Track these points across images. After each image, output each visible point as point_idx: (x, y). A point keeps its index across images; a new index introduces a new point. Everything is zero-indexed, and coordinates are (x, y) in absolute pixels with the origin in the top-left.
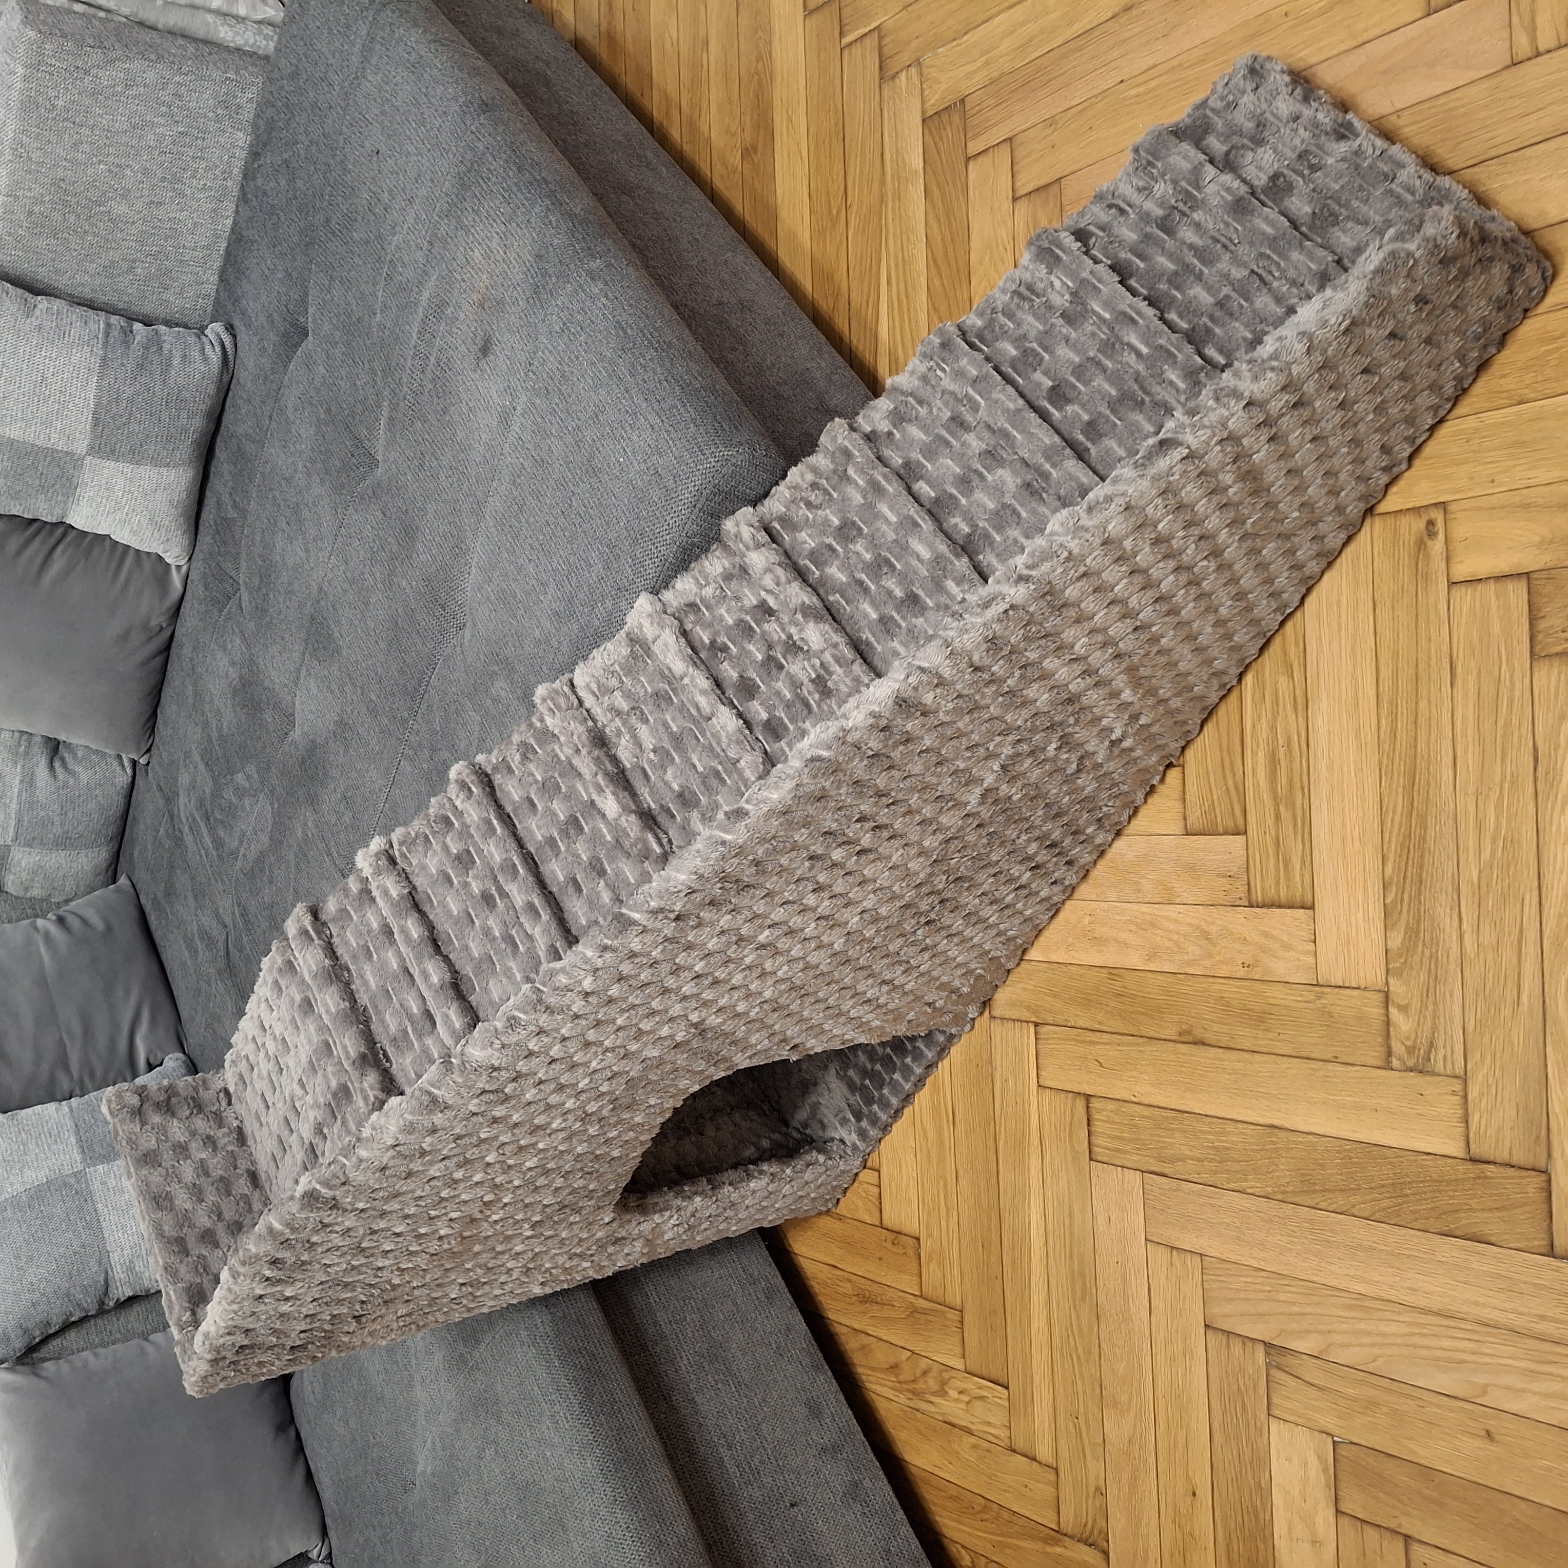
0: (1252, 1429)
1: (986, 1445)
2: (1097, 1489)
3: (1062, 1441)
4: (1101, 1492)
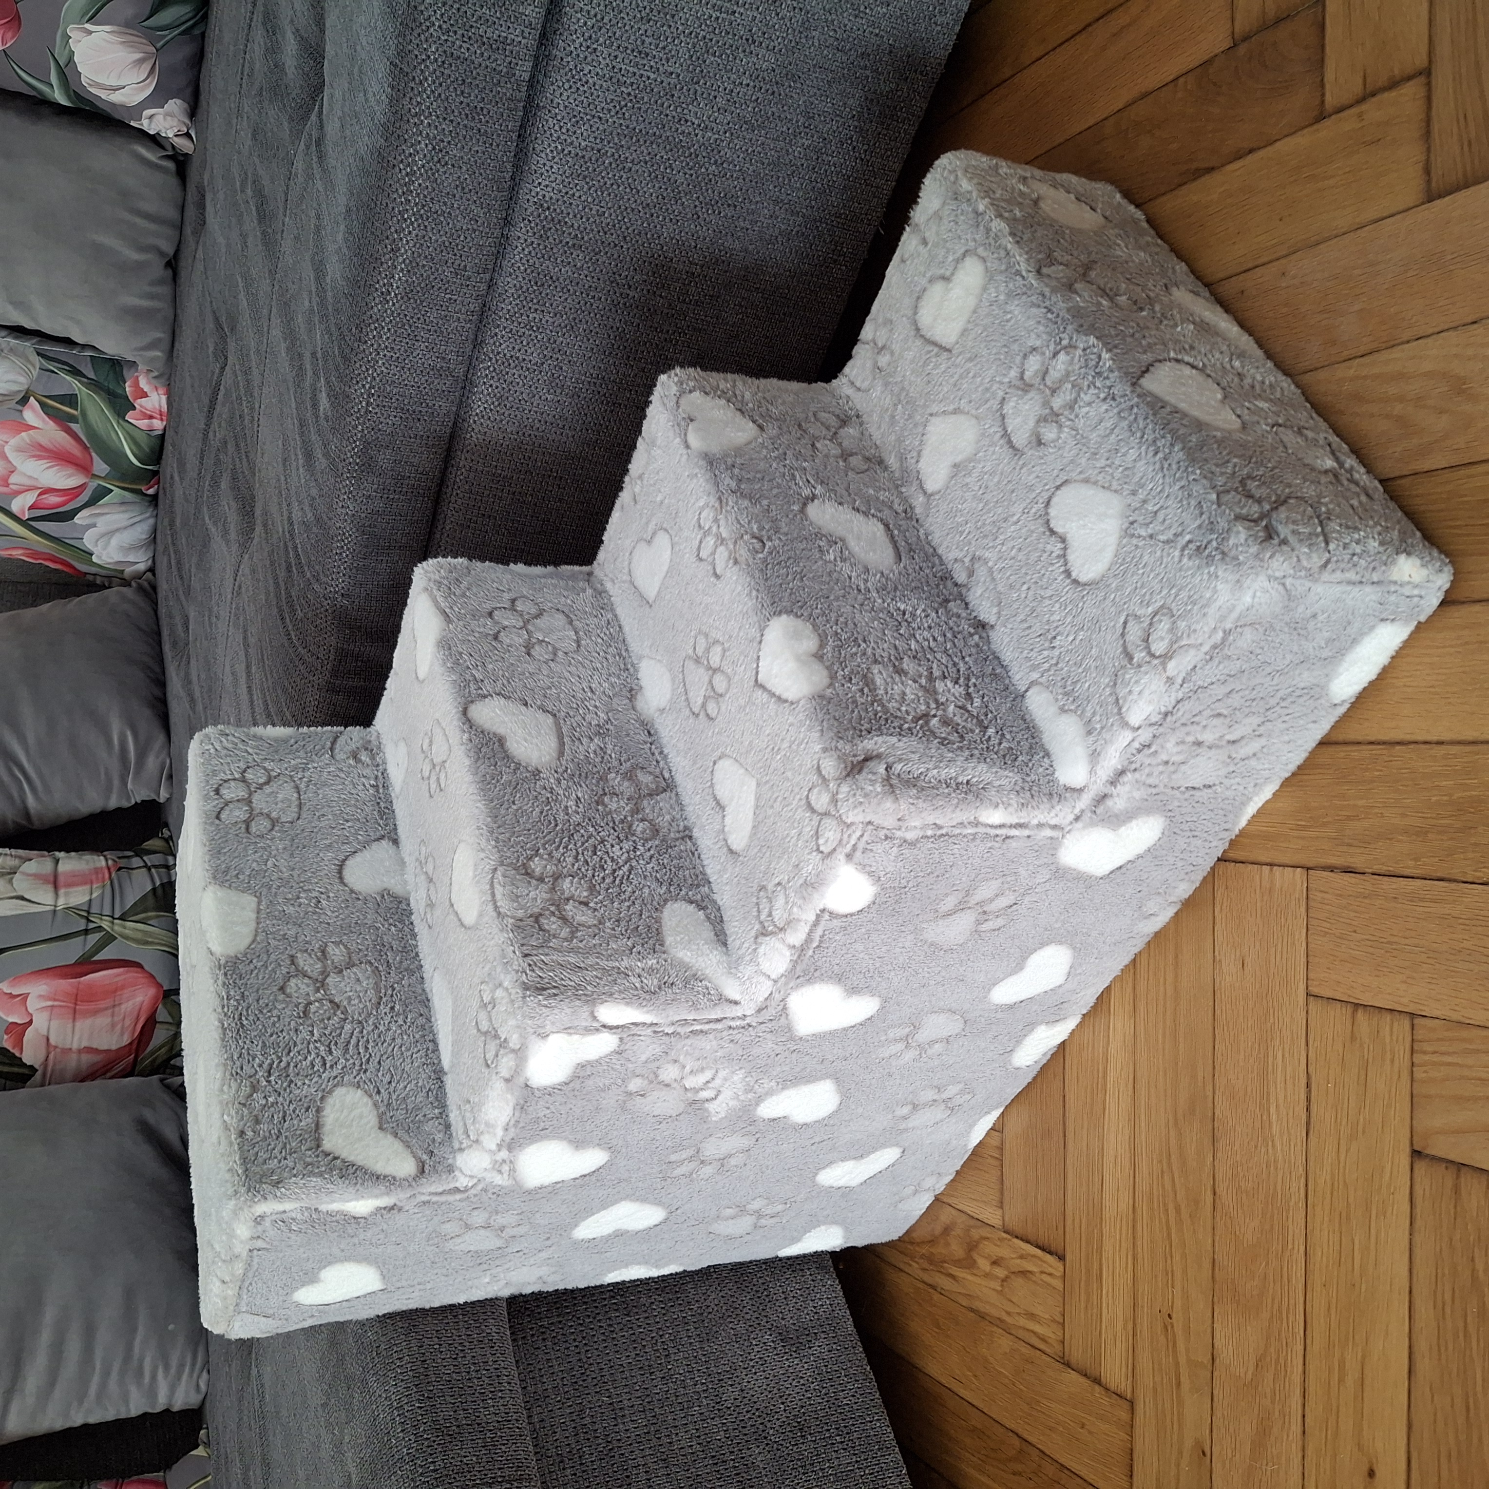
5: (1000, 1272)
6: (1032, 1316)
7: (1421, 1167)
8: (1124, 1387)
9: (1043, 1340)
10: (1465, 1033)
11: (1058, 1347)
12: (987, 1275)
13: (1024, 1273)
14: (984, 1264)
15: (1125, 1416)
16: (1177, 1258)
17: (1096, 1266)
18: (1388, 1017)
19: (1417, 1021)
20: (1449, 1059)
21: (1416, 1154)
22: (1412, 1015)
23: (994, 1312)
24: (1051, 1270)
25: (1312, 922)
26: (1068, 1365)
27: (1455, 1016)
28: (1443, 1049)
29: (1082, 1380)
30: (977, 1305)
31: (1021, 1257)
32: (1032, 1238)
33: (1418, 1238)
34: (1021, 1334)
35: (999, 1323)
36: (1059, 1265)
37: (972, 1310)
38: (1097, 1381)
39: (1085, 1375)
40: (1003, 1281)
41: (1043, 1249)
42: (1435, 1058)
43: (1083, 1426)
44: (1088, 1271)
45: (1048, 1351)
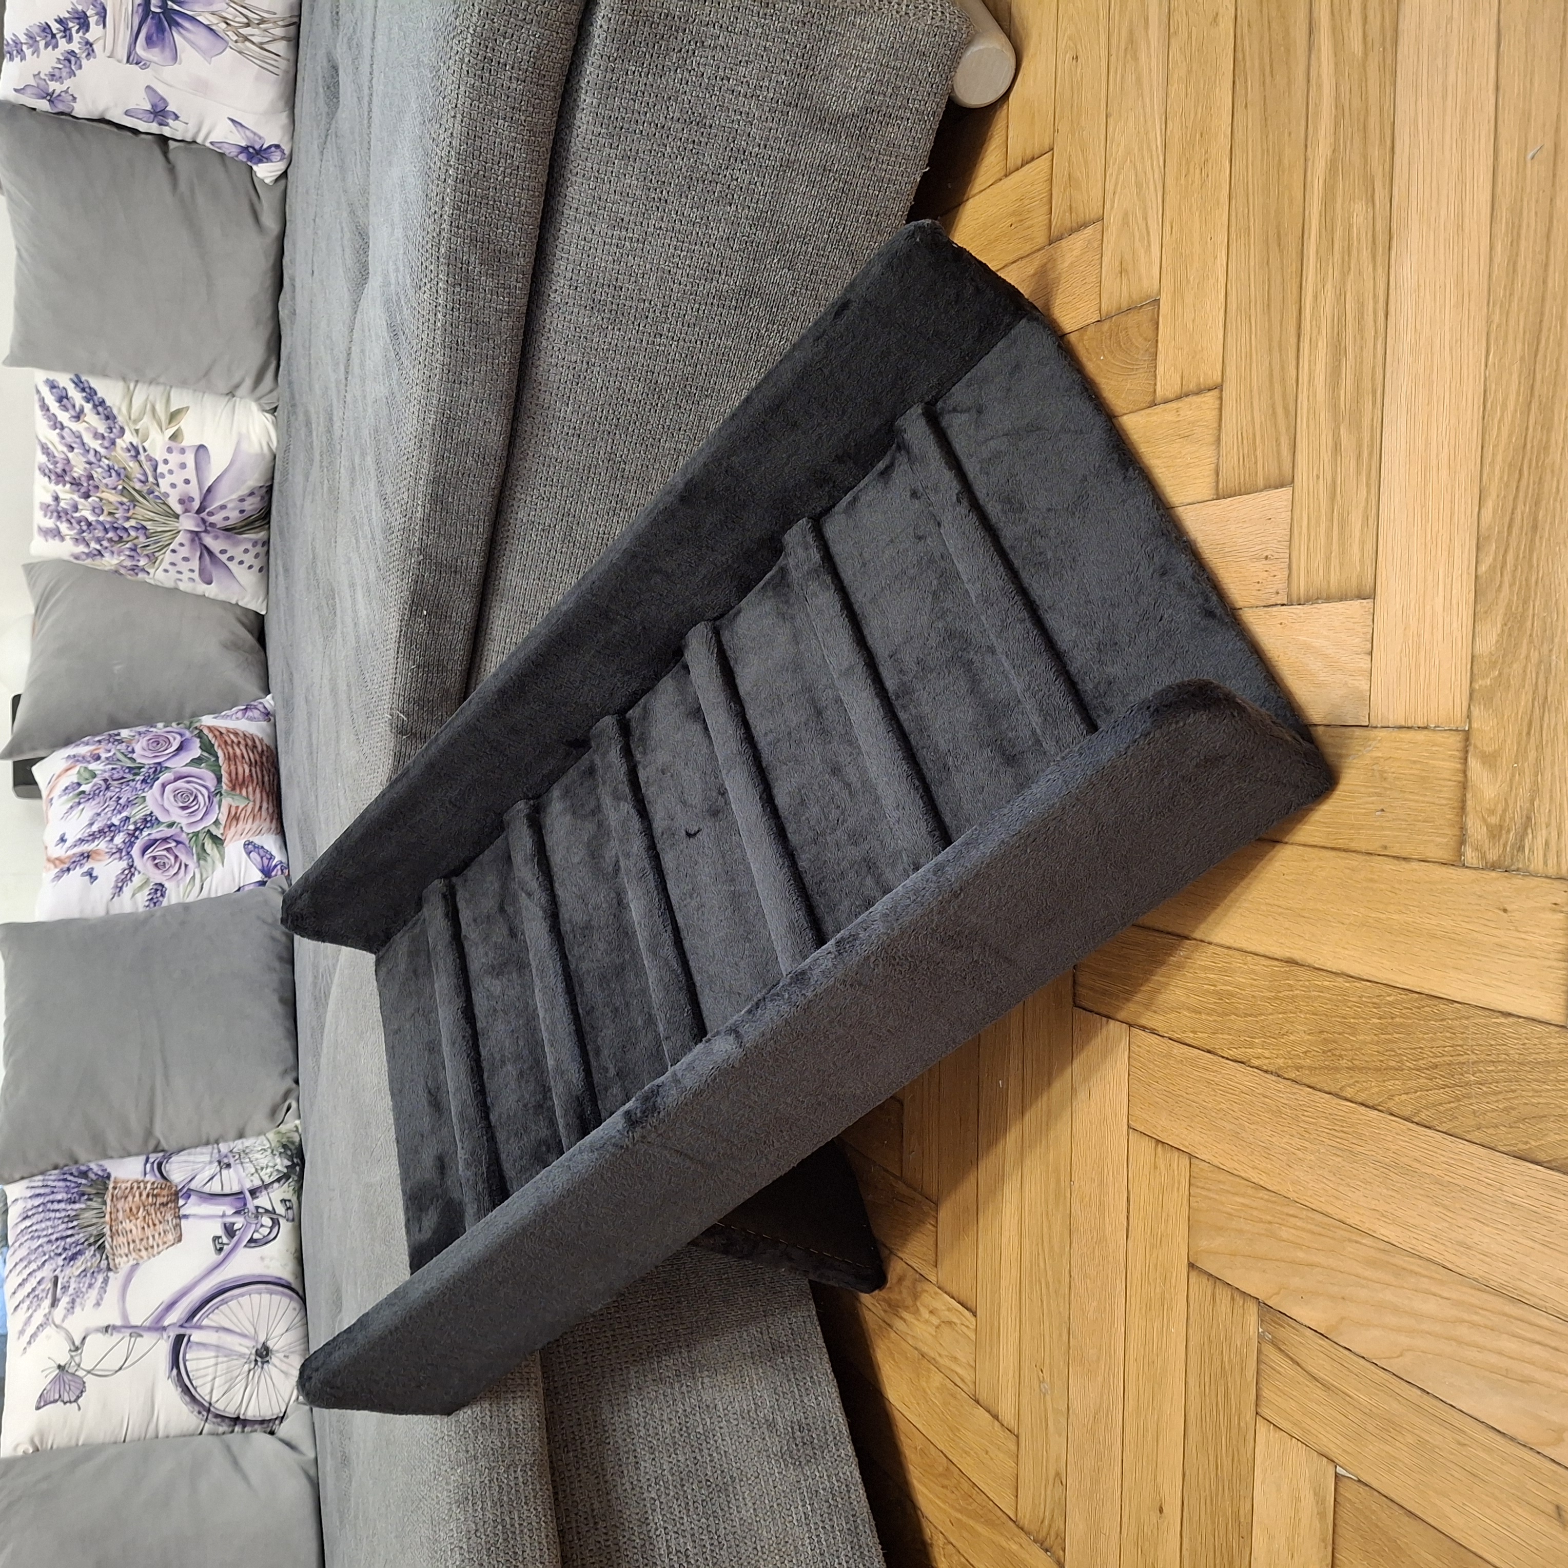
0: (1234, 1431)
1: (951, 1386)
2: (1058, 1474)
3: (1025, 1401)
4: (1060, 1479)
5: (935, 1321)
6: (955, 1359)
7: (1193, 1274)
8: (1013, 1424)
9: (963, 1380)
10: (1222, 1177)
11: (972, 1387)
12: (927, 1321)
13: (950, 1323)
14: (925, 1314)
15: (1013, 1447)
16: (1047, 1324)
17: (996, 1324)
18: (1176, 1154)
19: (1193, 1160)
20: (1212, 1195)
21: (1191, 1266)
22: (1191, 1156)
23: (932, 1354)
24: (967, 1323)
25: (1133, 1069)
26: (978, 1402)
27: (1216, 1162)
28: (1207, 1186)
29: (987, 1415)
30: (920, 1345)
31: (949, 1310)
32: (955, 1294)
33: (1191, 1331)
34: (948, 1373)
35: (933, 1361)
36: (973, 1319)
37: (916, 1349)
38: (996, 1417)
39: (989, 1412)
40: (937, 1327)
41: (962, 1305)
42: (1204, 1193)
43: (987, 1453)
44: (991, 1328)
45: (965, 1389)
